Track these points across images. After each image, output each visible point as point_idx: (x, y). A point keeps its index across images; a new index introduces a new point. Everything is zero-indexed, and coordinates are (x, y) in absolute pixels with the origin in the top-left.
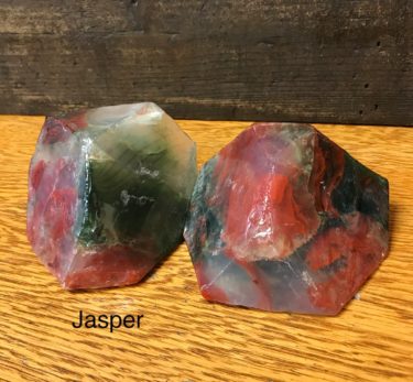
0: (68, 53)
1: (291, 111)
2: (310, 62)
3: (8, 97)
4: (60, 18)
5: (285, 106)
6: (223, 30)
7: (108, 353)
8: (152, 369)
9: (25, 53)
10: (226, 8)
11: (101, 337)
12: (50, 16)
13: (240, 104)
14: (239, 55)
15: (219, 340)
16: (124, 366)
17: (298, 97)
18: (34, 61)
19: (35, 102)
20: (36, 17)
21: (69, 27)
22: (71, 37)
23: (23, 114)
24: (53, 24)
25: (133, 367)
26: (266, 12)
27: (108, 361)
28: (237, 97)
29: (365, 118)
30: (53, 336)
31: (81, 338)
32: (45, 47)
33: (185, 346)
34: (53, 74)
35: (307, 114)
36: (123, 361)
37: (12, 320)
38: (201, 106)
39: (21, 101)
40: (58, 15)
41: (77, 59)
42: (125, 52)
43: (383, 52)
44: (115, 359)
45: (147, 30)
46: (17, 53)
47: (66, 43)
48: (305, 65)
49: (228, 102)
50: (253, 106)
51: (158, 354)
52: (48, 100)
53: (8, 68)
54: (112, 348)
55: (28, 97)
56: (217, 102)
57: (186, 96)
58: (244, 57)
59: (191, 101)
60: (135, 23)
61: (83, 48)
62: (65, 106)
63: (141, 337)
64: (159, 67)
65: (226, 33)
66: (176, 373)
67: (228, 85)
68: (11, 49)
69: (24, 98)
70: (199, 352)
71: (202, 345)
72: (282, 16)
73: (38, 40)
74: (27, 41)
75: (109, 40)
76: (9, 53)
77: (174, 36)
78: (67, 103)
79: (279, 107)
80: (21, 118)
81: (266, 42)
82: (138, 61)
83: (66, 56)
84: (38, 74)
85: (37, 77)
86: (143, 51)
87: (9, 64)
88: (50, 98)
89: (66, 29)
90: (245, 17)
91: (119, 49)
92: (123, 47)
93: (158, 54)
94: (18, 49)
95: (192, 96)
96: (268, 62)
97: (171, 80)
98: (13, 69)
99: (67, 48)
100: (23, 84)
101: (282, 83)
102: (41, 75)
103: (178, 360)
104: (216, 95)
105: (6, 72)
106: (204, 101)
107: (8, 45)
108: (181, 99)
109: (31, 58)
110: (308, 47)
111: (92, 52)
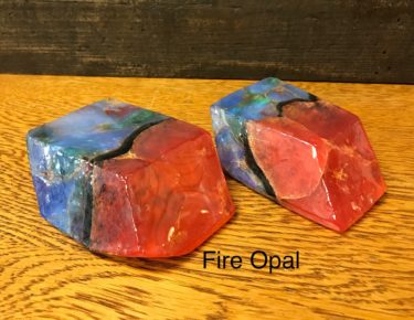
0: (138, 21)
1: (322, 72)
2: (345, 33)
3: (68, 58)
5: (318, 68)
7: (286, 244)
8: (332, 252)
9: (97, 19)
13: (282, 66)
14: (289, 26)
15: (372, 227)
17: (330, 60)
18: (105, 27)
19: (95, 64)
23: (80, 74)
25: (315, 252)
28: (280, 60)
29: (378, 77)
32: (118, 15)
34: (119, 39)
35: (333, 74)
38: (247, 67)
39: (82, 63)
41: (145, 27)
42: (191, 22)
43: (401, 27)
45: (214, 4)
46: (89, 20)
47: (139, 12)
48: (340, 35)
49: (272, 64)
50: (292, 68)
51: (329, 241)
52: (108, 63)
53: (76, 33)
54: (287, 240)
55: (88, 59)
56: (262, 64)
57: (236, 59)
58: (292, 28)
59: (239, 63)
61: (154, 17)
62: (123, 68)
63: (306, 230)
64: (219, 35)
65: (281, 9)
66: (356, 253)
67: (275, 50)
68: (84, 16)
69: (84, 60)
70: (363, 236)
73: (113, 9)
74: (101, 9)
75: (179, 11)
76: (81, 20)
77: (236, 10)
78: (126, 65)
79: (313, 69)
80: (79, 78)
81: (313, 16)
82: (201, 29)
83: (136, 23)
84: (104, 38)
85: (103, 42)
86: (207, 21)
87: (78, 30)
88: (110, 60)
91: (187, 18)
92: (191, 16)
93: (220, 24)
94: (90, 17)
95: (241, 59)
96: (311, 33)
97: (226, 46)
98: (81, 33)
99: (139, 17)
100: (88, 47)
101: (320, 50)
102: (107, 39)
103: (351, 244)
104: (263, 58)
105: (73, 36)
106: (251, 64)
107: (83, 13)
108: (232, 61)
109: (102, 24)
110: (345, 21)
111: (161, 20)
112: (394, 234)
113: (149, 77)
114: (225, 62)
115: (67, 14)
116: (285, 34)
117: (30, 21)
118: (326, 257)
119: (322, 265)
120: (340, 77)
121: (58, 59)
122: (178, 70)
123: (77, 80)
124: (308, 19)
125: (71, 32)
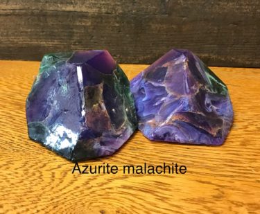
0: (117, 25)
1: (240, 61)
2: (254, 35)
4: (118, 5)
5: (237, 58)
6: (212, 17)
9: (89, 24)
10: (216, 6)
12: (113, 4)
13: (213, 56)
14: (219, 30)
17: (245, 53)
18: (93, 29)
20: (103, 4)
21: (123, 10)
22: (123, 16)
24: (114, 9)
26: (237, 9)
28: (212, 52)
32: (104, 21)
34: (102, 37)
35: (247, 62)
40: (119, 3)
41: (122, 29)
42: (153, 27)
45: (170, 14)
46: (83, 24)
47: (118, 19)
48: (252, 36)
49: (206, 55)
50: (219, 58)
53: (73, 33)
58: (221, 31)
60: (164, 10)
61: (128, 22)
65: (213, 19)
67: (209, 46)
68: (80, 21)
72: (245, 11)
73: (101, 17)
74: (93, 17)
75: (145, 19)
76: (78, 24)
77: (184, 18)
79: (233, 59)
81: (234, 24)
83: (115, 26)
84: (92, 37)
85: (91, 39)
86: (164, 26)
87: (75, 30)
89: (121, 11)
90: (225, 11)
91: (151, 24)
92: (153, 23)
93: (172, 28)
94: (84, 22)
96: (233, 34)
98: (77, 33)
99: (118, 22)
100: (80, 42)
101: (238, 46)
102: (94, 37)
104: (200, 51)
105: (71, 35)
107: (80, 19)
109: (92, 27)
110: (255, 27)
111: (133, 25)
115: (69, 20)
116: (215, 35)
117: (42, 24)
120: (251, 64)
122: (141, 58)
124: (231, 25)
125: (70, 32)
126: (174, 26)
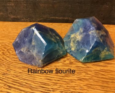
0: (25, 5)
3: (7, 17)
7: (55, 82)
8: (68, 85)
9: (13, 5)
11: (51, 77)
13: (70, 19)
14: (71, 6)
15: (84, 76)
16: (61, 85)
18: (16, 7)
19: (14, 18)
23: (10, 21)
25: (63, 85)
27: (56, 84)
28: (69, 17)
30: (37, 78)
31: (45, 78)
32: (19, 3)
33: (76, 79)
34: (21, 11)
36: (60, 84)
37: (23, 74)
38: (60, 19)
39: (10, 18)
41: (28, 7)
42: (41, 5)
43: (107, 6)
44: (57, 83)
46: (11, 5)
47: (25, 2)
48: (88, 9)
49: (67, 18)
51: (69, 81)
52: (18, 18)
54: (55, 80)
55: (12, 17)
56: (64, 18)
57: (56, 17)
58: (72, 7)
59: (57, 18)
61: (30, 4)
62: (23, 19)
63: (63, 77)
64: (50, 9)
65: (68, 1)
66: (76, 86)
67: (67, 14)
68: (9, 4)
69: (11, 17)
70: (80, 80)
71: (80, 78)
73: (17, 1)
74: (14, 1)
75: (37, 2)
76: (8, 5)
78: (23, 18)
80: (10, 22)
82: (44, 7)
83: (24, 6)
84: (16, 10)
85: (16, 12)
86: (46, 5)
88: (19, 17)
91: (40, 4)
92: (41, 4)
93: (50, 6)
94: (11, 4)
95: (57, 17)
96: (78, 8)
97: (53, 13)
98: (9, 9)
99: (25, 4)
100: (11, 13)
101: (81, 14)
102: (17, 11)
103: (75, 82)
104: (64, 16)
105: (7, 10)
106: (60, 18)
107: (8, 3)
108: (55, 17)
109: (15, 6)
110: (89, 5)
111: (32, 5)
112: (91, 79)
113: (30, 22)
114: (53, 18)
115: (4, 3)
116: (70, 9)
118: (66, 87)
119: (64, 90)
121: (4, 17)
122: (39, 20)
123: (10, 23)
124: (77, 4)
125: (6, 9)
126: (51, 5)
